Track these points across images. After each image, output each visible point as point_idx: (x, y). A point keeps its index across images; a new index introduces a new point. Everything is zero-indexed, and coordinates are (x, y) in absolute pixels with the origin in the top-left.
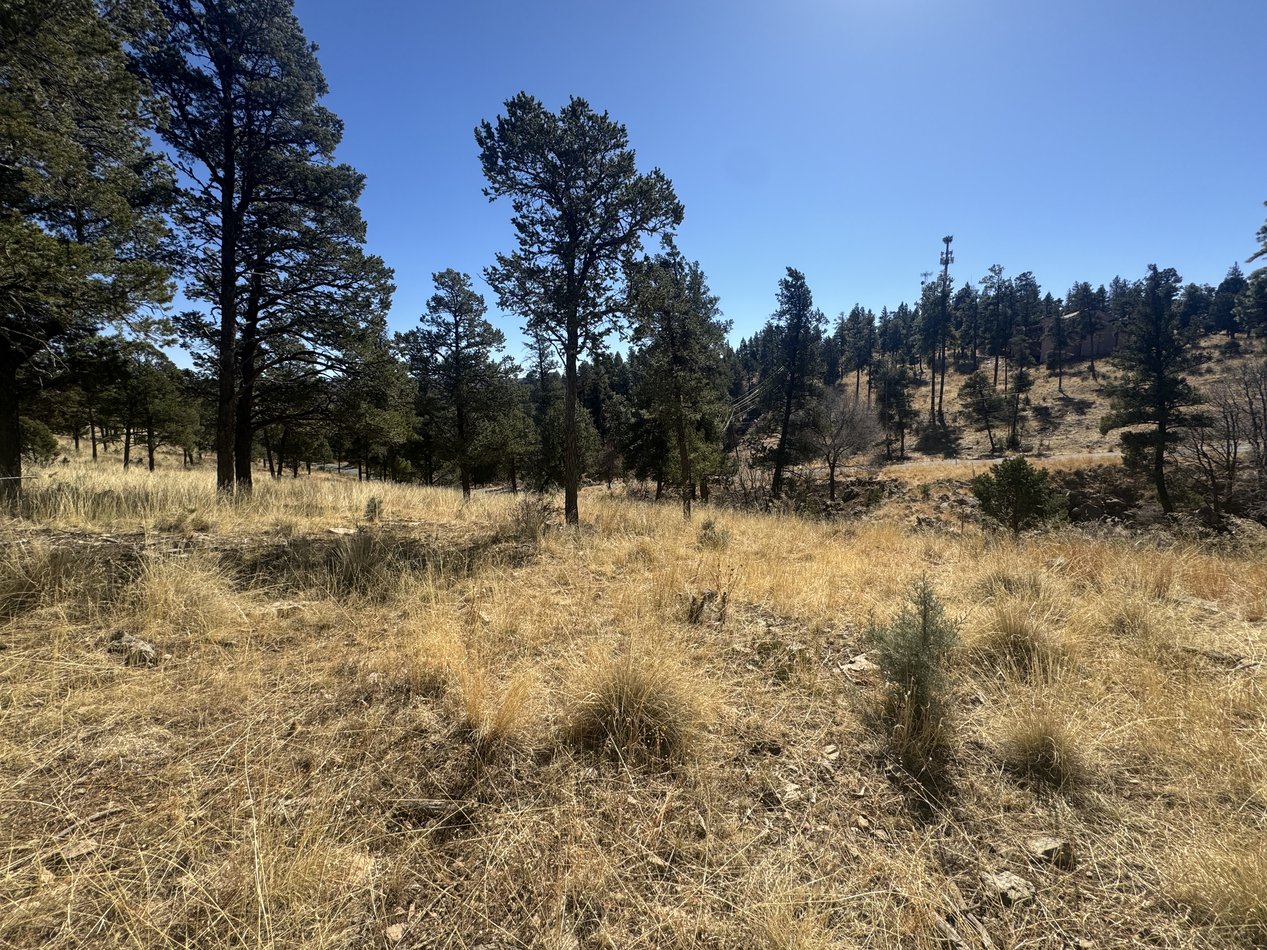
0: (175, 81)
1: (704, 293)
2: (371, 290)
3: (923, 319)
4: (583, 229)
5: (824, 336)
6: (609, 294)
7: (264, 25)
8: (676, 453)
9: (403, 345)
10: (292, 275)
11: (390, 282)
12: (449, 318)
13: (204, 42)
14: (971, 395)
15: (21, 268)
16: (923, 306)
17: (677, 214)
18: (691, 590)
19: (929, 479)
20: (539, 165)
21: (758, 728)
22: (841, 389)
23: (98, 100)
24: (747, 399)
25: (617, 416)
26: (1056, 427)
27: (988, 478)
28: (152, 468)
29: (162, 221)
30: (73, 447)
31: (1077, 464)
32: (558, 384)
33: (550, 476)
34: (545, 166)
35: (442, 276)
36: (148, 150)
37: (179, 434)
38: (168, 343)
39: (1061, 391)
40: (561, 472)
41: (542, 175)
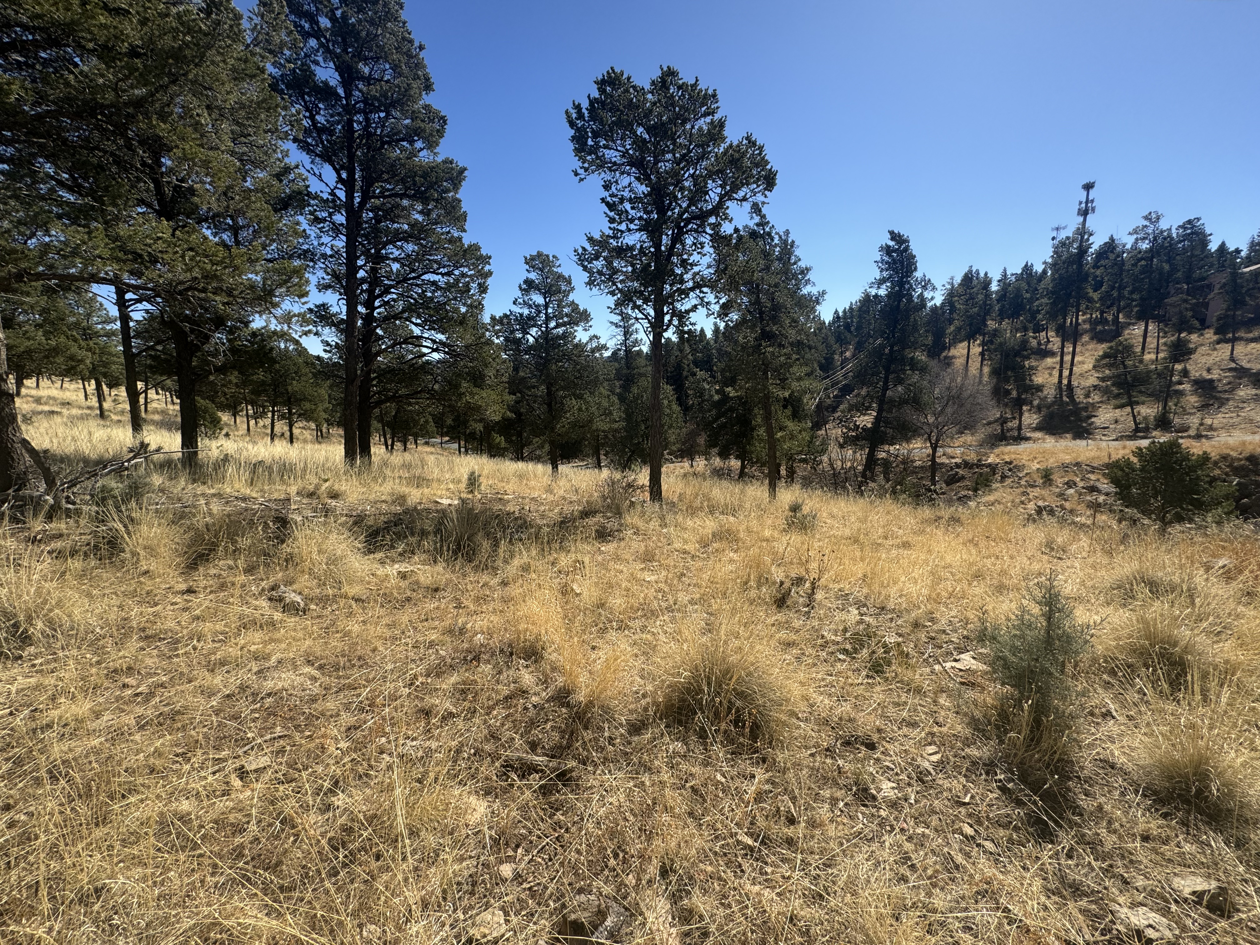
0: (308, 94)
1: (795, 263)
2: (470, 276)
3: (1053, 280)
4: (671, 203)
5: (929, 304)
6: (696, 269)
7: (379, 32)
8: (762, 432)
9: (497, 328)
10: (403, 265)
11: (487, 268)
12: (539, 299)
13: (329, 53)
14: (1110, 366)
15: (196, 273)
16: (1054, 265)
17: (770, 181)
18: (778, 574)
19: (1051, 463)
20: (628, 142)
21: (850, 720)
22: (948, 362)
23: (248, 118)
24: (839, 375)
25: (701, 393)
26: (1222, 403)
27: (1128, 463)
28: (292, 442)
29: (298, 223)
30: (232, 423)
31: (1251, 447)
32: (642, 362)
33: (633, 452)
34: (634, 143)
35: (533, 258)
36: (287, 160)
37: (313, 411)
38: (306, 333)
39: (1232, 359)
40: (643, 450)
41: (631, 152)
